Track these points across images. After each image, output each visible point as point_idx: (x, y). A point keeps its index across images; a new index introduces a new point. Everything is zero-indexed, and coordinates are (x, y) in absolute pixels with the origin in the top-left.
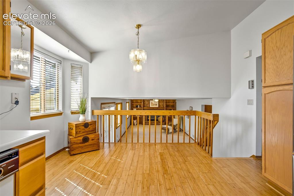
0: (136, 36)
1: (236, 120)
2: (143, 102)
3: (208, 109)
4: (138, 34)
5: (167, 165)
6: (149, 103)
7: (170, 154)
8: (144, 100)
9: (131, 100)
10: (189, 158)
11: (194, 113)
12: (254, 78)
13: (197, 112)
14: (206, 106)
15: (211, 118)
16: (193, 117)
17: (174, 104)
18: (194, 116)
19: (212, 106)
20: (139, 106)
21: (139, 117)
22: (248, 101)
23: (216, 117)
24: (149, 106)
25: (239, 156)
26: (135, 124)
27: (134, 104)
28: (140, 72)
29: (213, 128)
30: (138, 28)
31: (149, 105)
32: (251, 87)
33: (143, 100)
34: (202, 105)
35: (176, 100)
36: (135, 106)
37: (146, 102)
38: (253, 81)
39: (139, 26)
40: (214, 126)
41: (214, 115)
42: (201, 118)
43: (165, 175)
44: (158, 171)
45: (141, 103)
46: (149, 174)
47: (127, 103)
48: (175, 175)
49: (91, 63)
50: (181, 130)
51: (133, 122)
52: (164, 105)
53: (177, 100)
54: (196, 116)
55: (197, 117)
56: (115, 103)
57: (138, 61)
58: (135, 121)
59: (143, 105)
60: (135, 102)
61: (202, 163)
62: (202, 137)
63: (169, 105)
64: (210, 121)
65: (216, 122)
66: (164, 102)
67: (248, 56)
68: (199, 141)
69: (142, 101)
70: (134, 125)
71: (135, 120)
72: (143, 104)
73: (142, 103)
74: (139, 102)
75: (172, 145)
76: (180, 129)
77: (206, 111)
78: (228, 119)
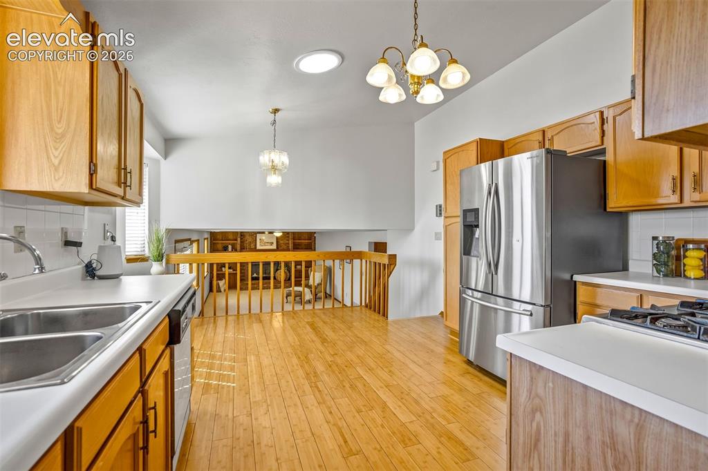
0: (271, 126)
1: (423, 264)
2: (241, 239)
3: (380, 247)
4: (274, 122)
5: (324, 333)
6: (256, 240)
7: (323, 321)
8: (242, 234)
9: (211, 232)
10: (355, 324)
11: (359, 255)
12: (441, 202)
13: (364, 252)
14: (376, 244)
15: (386, 261)
16: (357, 262)
17: (311, 243)
18: (359, 260)
19: (386, 243)
20: (230, 247)
21: (229, 274)
22: (436, 234)
23: (393, 258)
24: (256, 247)
25: (425, 315)
26: (222, 290)
27: (218, 241)
28: (277, 187)
29: (389, 276)
30: (275, 113)
31: (256, 245)
32: (438, 214)
33: (241, 232)
34: (369, 242)
35: (315, 233)
36: (220, 247)
37: (249, 239)
38: (440, 206)
39: (276, 111)
40: (391, 273)
41: (390, 255)
42: (370, 262)
43: (325, 344)
44: (313, 341)
45: (236, 240)
46: (300, 346)
47: (205, 239)
48: (339, 342)
49: (165, 159)
50: (327, 296)
51: (218, 284)
52: (288, 244)
53: (318, 232)
54: (361, 260)
55: (364, 261)
56: (189, 240)
57: (274, 168)
58: (221, 283)
59: (241, 246)
60: (219, 237)
61: (374, 327)
62: (372, 294)
63: (299, 245)
64: (385, 265)
65: (392, 267)
66: (288, 237)
67: (435, 169)
68: (367, 301)
69: (239, 235)
70: (219, 291)
71: (221, 280)
72: (241, 242)
73: (239, 239)
74: (231, 237)
75: (322, 311)
76: (326, 293)
77: (376, 250)
78: (410, 263)
